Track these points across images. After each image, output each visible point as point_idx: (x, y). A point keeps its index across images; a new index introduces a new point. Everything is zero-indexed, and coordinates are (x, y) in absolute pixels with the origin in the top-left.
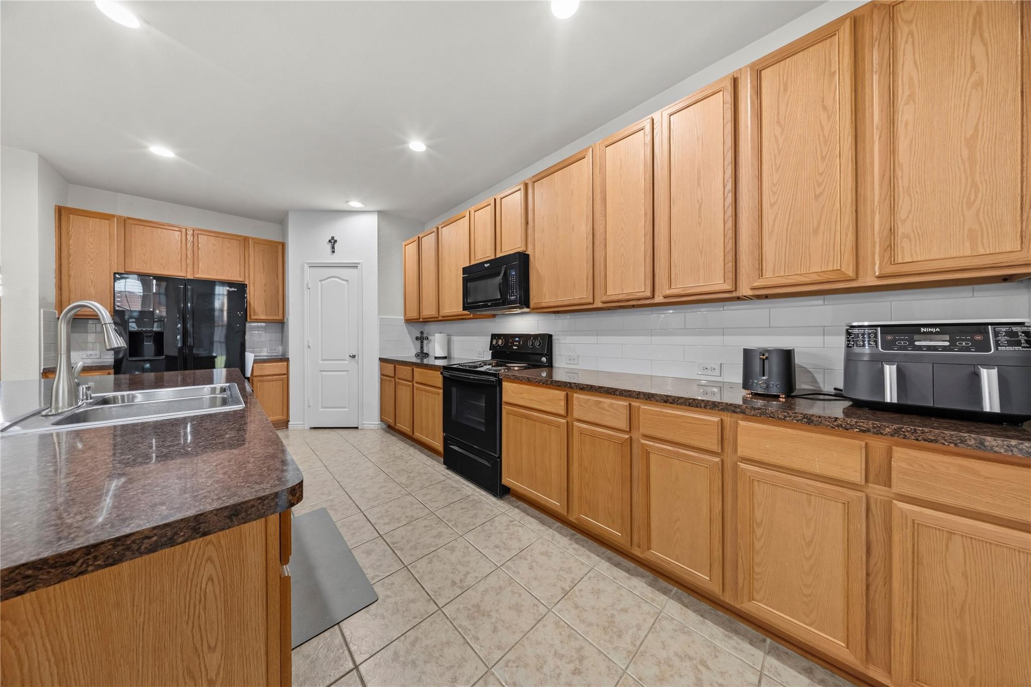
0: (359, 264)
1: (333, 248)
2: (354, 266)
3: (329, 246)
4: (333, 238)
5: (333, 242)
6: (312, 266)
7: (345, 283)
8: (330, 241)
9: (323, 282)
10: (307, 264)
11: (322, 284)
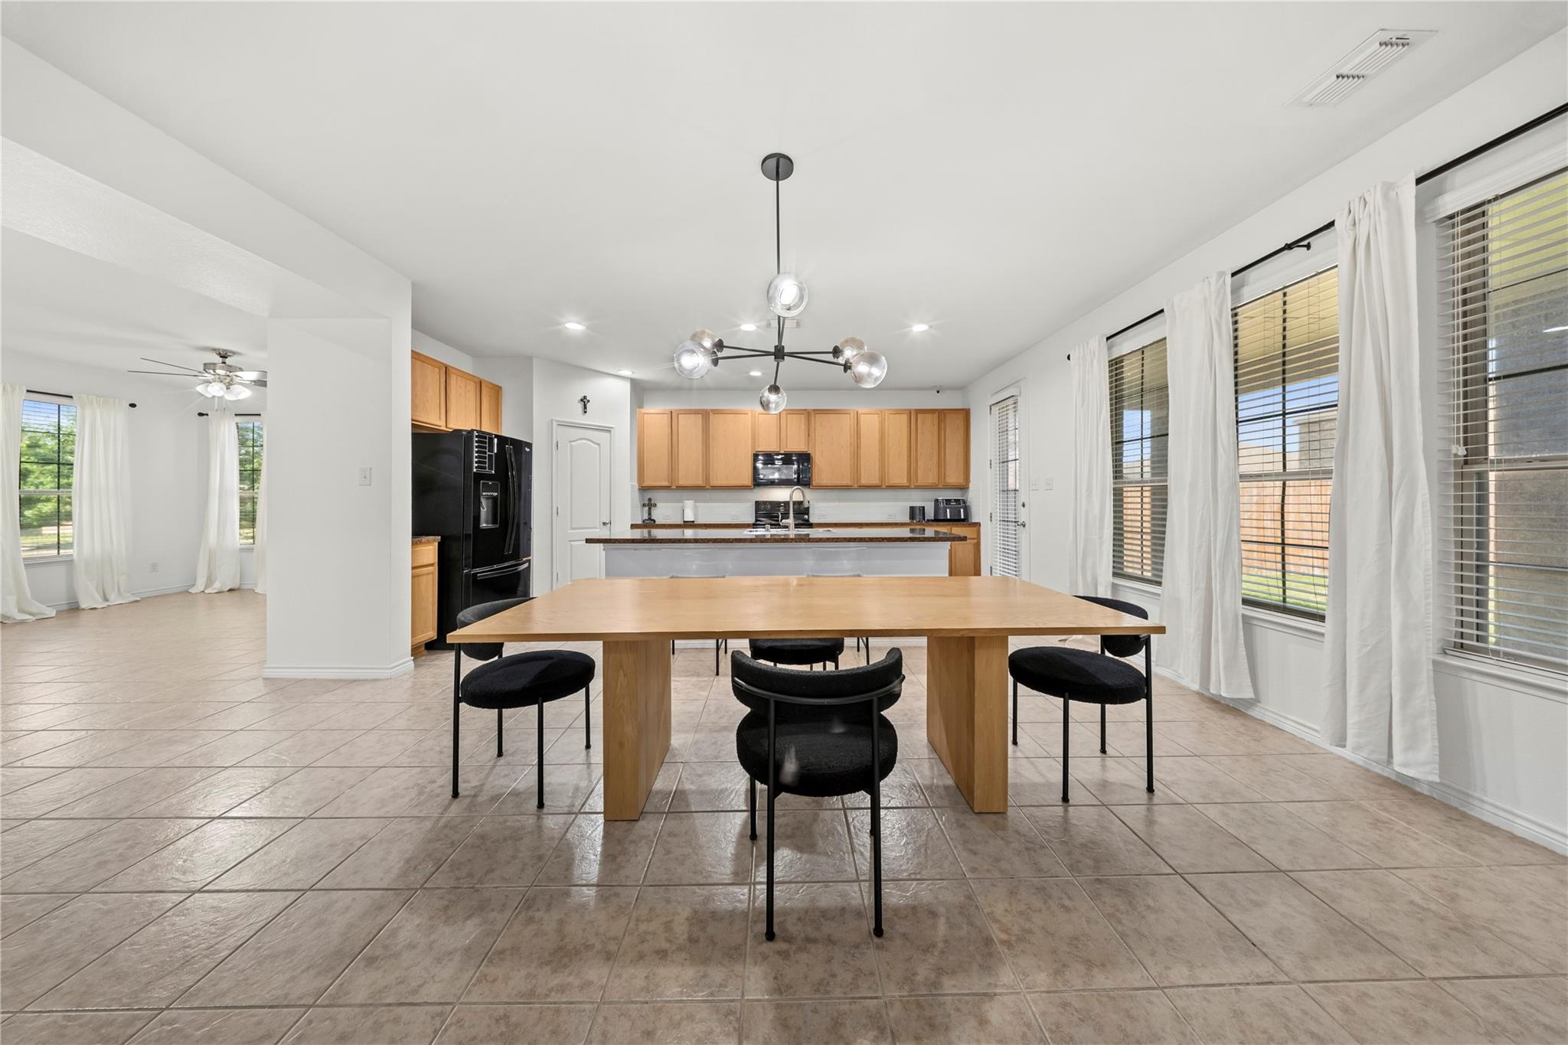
0: (612, 428)
1: (585, 407)
2: (608, 430)
3: (580, 406)
4: (585, 397)
5: (584, 401)
6: (561, 425)
7: (597, 446)
8: (582, 400)
9: (573, 444)
10: (556, 421)
11: (571, 446)
